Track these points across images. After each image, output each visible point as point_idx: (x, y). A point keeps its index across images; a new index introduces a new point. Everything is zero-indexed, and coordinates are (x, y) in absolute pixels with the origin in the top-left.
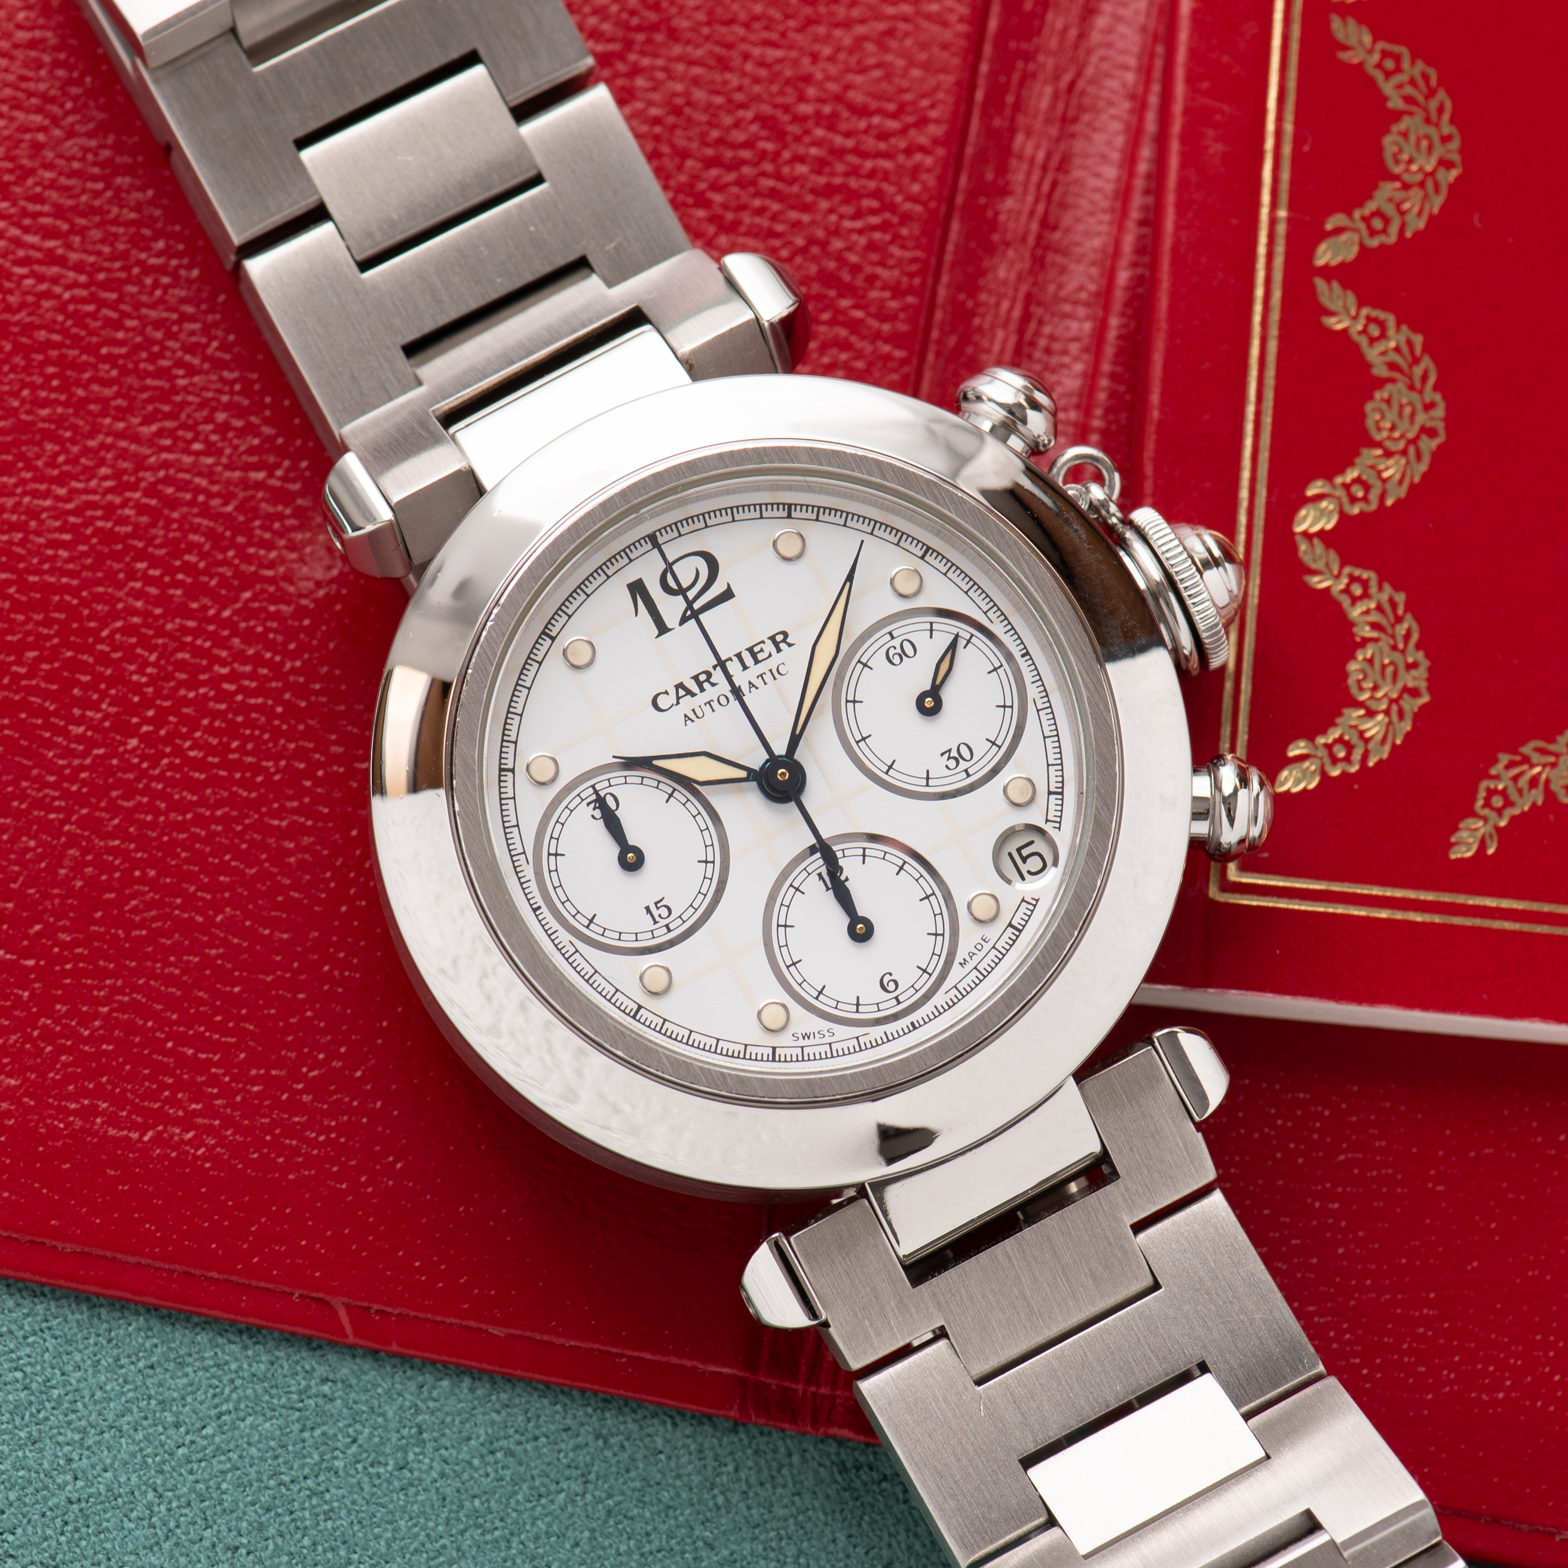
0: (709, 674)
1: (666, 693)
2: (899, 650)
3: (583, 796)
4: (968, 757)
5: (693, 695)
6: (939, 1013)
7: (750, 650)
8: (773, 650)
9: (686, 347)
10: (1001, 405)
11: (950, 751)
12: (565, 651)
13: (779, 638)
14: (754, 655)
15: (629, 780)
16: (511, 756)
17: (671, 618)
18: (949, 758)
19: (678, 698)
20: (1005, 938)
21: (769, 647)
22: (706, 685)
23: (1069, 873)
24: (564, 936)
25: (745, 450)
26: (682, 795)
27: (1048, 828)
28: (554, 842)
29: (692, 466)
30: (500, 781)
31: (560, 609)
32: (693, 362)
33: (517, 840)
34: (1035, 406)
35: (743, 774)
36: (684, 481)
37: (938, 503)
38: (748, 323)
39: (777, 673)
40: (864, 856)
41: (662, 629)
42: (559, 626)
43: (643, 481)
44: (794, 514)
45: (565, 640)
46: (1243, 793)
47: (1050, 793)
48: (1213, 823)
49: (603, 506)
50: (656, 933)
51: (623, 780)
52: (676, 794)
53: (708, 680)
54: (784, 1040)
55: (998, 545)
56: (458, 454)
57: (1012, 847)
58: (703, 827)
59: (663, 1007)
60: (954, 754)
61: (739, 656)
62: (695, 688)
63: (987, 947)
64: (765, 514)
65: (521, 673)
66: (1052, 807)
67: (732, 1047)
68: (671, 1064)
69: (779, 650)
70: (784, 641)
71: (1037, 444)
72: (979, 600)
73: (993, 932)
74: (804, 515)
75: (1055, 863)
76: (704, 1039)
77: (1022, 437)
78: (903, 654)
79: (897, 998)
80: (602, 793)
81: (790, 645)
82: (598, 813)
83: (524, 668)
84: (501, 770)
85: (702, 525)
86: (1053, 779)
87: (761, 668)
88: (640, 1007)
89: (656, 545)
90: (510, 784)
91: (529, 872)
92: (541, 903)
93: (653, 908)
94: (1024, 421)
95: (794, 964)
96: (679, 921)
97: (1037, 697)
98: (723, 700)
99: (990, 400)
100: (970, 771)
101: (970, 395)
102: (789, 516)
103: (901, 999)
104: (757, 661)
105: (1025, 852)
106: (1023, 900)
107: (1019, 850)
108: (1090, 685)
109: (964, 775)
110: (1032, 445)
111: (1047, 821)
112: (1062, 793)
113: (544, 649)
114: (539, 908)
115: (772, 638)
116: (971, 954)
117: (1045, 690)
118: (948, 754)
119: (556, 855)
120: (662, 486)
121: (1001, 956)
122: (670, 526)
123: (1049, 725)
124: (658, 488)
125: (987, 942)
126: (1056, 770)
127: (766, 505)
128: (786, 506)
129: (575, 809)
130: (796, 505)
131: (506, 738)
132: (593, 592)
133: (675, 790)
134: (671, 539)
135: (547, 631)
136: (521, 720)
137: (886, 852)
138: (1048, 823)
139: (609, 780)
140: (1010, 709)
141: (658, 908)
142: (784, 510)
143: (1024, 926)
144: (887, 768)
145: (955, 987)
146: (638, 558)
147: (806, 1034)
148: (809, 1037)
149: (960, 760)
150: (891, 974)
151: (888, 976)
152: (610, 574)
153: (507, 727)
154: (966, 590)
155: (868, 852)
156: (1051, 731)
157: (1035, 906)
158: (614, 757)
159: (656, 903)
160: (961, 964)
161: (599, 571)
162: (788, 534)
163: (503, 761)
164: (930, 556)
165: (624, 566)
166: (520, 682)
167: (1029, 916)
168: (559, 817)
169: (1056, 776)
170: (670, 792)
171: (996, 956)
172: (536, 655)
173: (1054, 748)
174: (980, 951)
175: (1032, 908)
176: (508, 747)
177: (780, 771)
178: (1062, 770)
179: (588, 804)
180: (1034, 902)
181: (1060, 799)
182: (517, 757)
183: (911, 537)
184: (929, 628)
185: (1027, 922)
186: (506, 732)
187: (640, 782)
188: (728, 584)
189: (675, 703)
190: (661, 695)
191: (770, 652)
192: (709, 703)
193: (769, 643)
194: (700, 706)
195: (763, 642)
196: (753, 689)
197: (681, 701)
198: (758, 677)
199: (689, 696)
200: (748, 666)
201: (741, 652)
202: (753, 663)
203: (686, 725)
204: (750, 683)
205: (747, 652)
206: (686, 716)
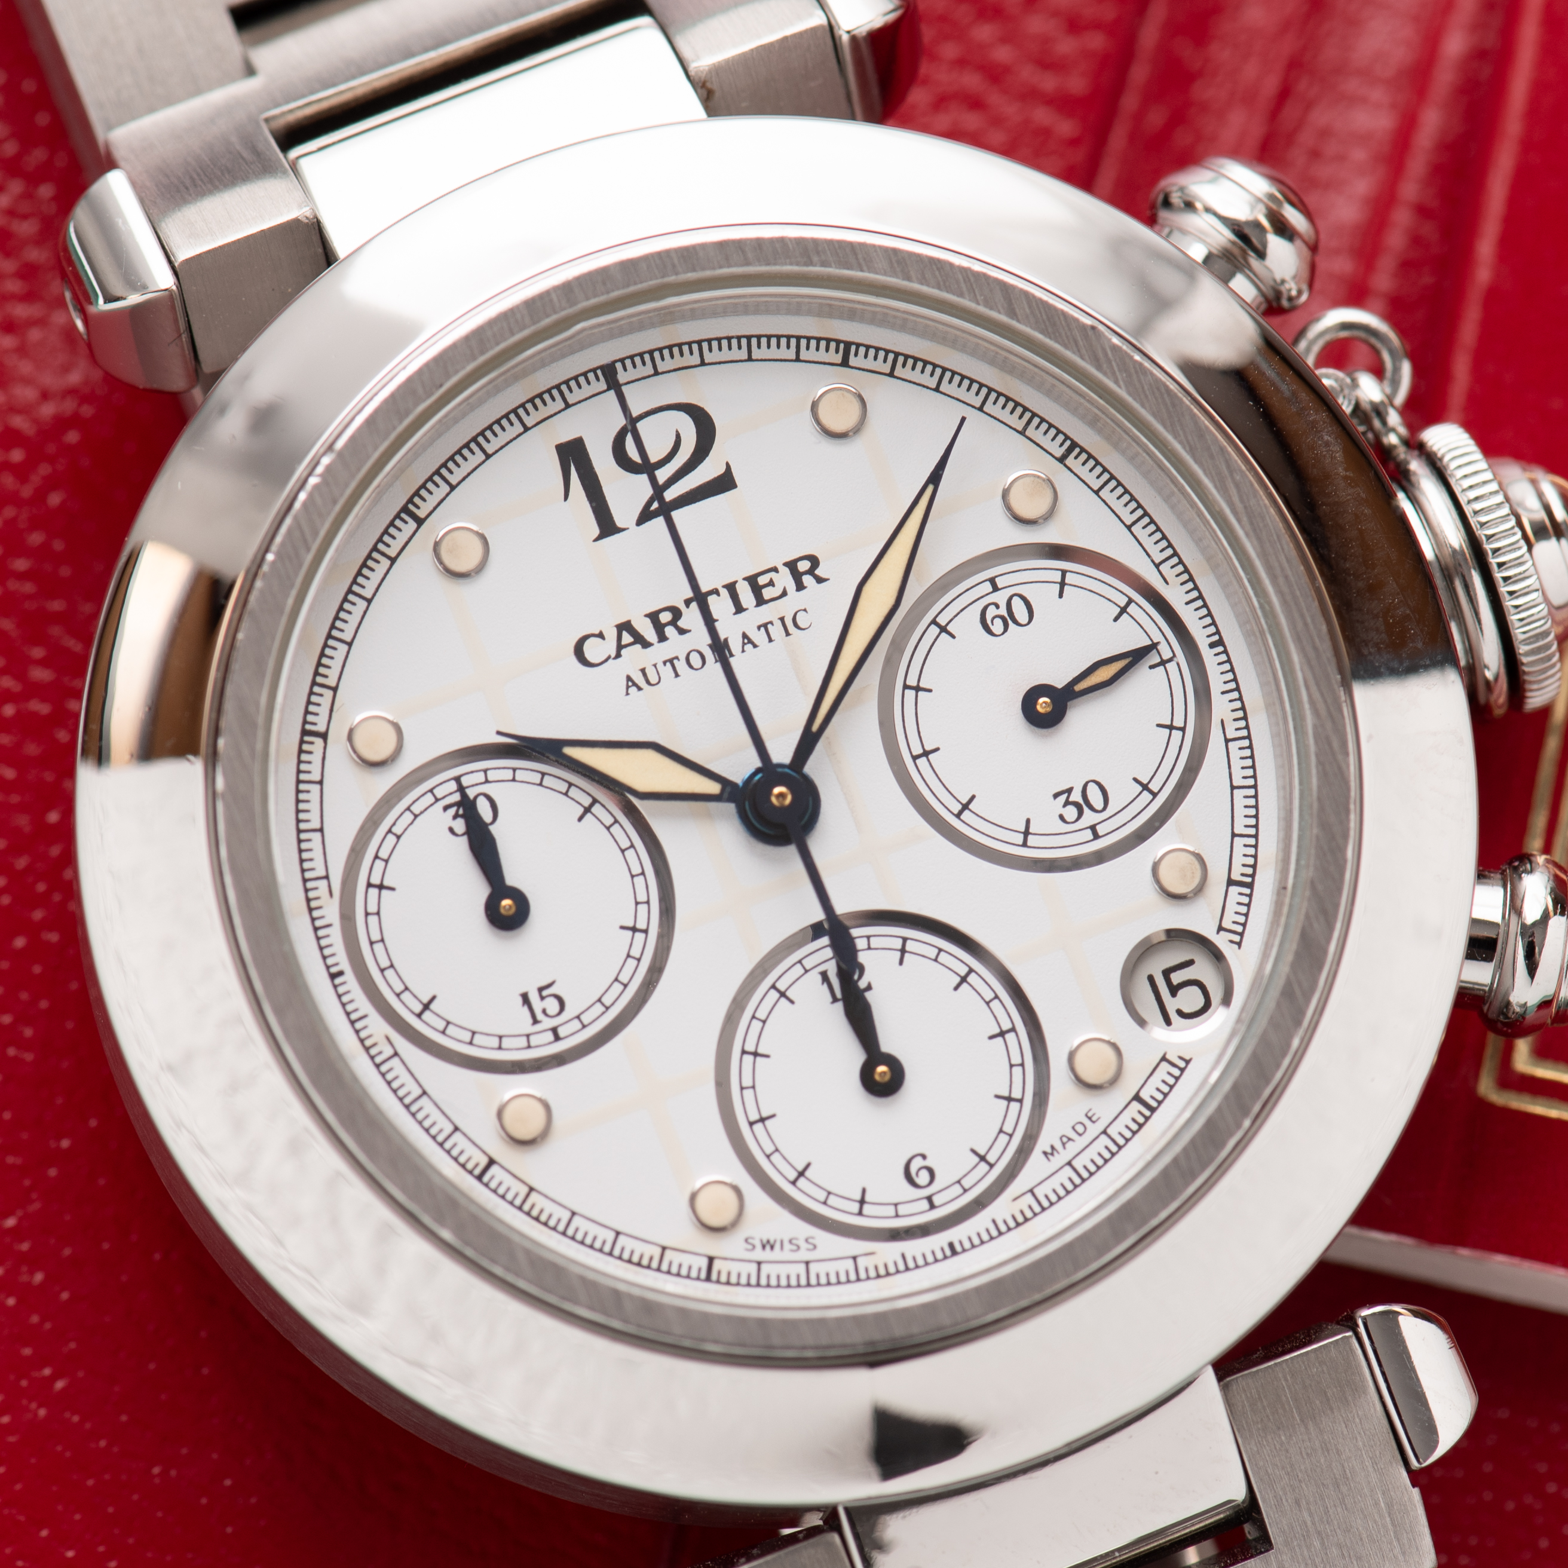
0: (676, 613)
1: (601, 635)
2: (1003, 611)
3: (439, 792)
4: (1098, 802)
5: (646, 644)
6: (998, 1232)
7: (752, 580)
8: (791, 585)
9: (703, 61)
10: (1224, 220)
11: (1069, 791)
12: (437, 545)
13: (804, 566)
14: (757, 590)
15: (519, 775)
16: (324, 710)
17: (624, 511)
18: (1067, 803)
19: (620, 647)
20: (1126, 1118)
21: (784, 579)
22: (670, 631)
23: (1246, 1022)
24: (377, 1027)
25: (782, 240)
26: (608, 809)
27: (1221, 941)
28: (380, 865)
29: (689, 255)
30: (301, 751)
31: (437, 472)
32: (714, 85)
33: (317, 854)
34: (1283, 229)
35: (714, 788)
36: (672, 279)
37: (1099, 368)
38: (814, 30)
39: (791, 625)
40: (903, 951)
41: (607, 527)
42: (432, 501)
44: (853, 361)
45: (438, 527)
46: (1557, 924)
47: (1231, 882)
48: (1500, 967)
49: (531, 304)
50: (534, 1041)
51: (509, 774)
52: (597, 809)
53: (673, 623)
54: (730, 1247)
55: (1192, 451)
56: (299, 194)
57: (1156, 966)
58: (637, 870)
59: (532, 1166)
60: (1076, 796)
61: (731, 588)
62: (650, 634)
63: (1094, 1130)
64: (804, 355)
65: (359, 573)
66: (1231, 907)
67: (639, 1248)
68: (530, 1263)
69: (800, 587)
70: (811, 572)
71: (1278, 294)
72: (1148, 543)
73: (1106, 1106)
74: (869, 363)
75: (1227, 1001)
76: (594, 1230)
77: (1254, 279)
78: (1009, 619)
79: (929, 1199)
80: (471, 793)
81: (820, 580)
82: (460, 825)
83: (364, 565)
84: (305, 732)
85: (695, 360)
86: (1238, 860)
87: (767, 613)
88: (491, 1162)
89: (613, 384)
90: (317, 758)
91: (330, 912)
92: (345, 965)
93: (534, 997)
94: (1261, 255)
95: (762, 1120)
96: (576, 1025)
97: (1229, 717)
98: (695, 660)
99: (1208, 210)
100: (1101, 830)
101: (1176, 199)
102: (845, 363)
103: (937, 1200)
104: (760, 601)
105: (1177, 978)
106: (1164, 1059)
107: (1167, 973)
108: (1321, 706)
109: (1089, 834)
110: (1271, 294)
111: (1220, 929)
112: (1250, 886)
113: (402, 538)
114: (341, 973)
115: (792, 565)
116: (1065, 1140)
117: (1243, 708)
118: (1066, 795)
119: (381, 887)
120: (635, 284)
121: (1114, 1149)
122: (641, 355)
123: (1243, 768)
124: (628, 286)
125: (1094, 1122)
126: (1245, 846)
127: (809, 339)
128: (842, 346)
129: (422, 813)
130: (858, 345)
131: (319, 679)
132: (497, 451)
133: (595, 801)
134: (640, 376)
135: (411, 507)
136: (348, 652)
137: (940, 950)
138: (1222, 933)
139: (485, 771)
140: (1180, 733)
141: (542, 998)
142: (837, 351)
143: (1160, 1103)
144: (960, 807)
145: (1031, 1191)
146: (580, 402)
147: (768, 1242)
148: (772, 1247)
149: (1085, 808)
150: (924, 1157)
151: (919, 1159)
152: (529, 425)
153: (324, 661)
154: (1128, 523)
155: (910, 946)
156: (1244, 778)
157: (1182, 1070)
158: (499, 733)
159: (541, 990)
160: (1045, 1153)
161: (512, 416)
162: (840, 392)
163: (310, 718)
164: (1076, 458)
165: (556, 414)
166: (355, 588)
167: (1171, 1087)
168: (394, 824)
169: (1245, 855)
170: (587, 804)
171: (1107, 1148)
172: (388, 546)
173: (1246, 807)
174: (1080, 1135)
175: (1177, 1072)
176: (321, 695)
177: (777, 790)
178: (1256, 846)
179: (446, 808)
180: (1182, 1064)
181: (1246, 895)
182: (334, 714)
183: (1047, 422)
184: (1059, 580)
185: (1166, 1095)
186: (322, 670)
187: (538, 782)
188: (728, 464)
189: (613, 655)
190: (592, 639)
191: (785, 589)
192: (671, 661)
193: (785, 572)
194: (655, 666)
195: (775, 570)
196: (749, 647)
197: (623, 652)
198: (759, 628)
199: (638, 646)
200: (745, 606)
201: (736, 582)
202: (754, 603)
203: (627, 694)
204: (745, 636)
205: (746, 583)
206: (629, 678)
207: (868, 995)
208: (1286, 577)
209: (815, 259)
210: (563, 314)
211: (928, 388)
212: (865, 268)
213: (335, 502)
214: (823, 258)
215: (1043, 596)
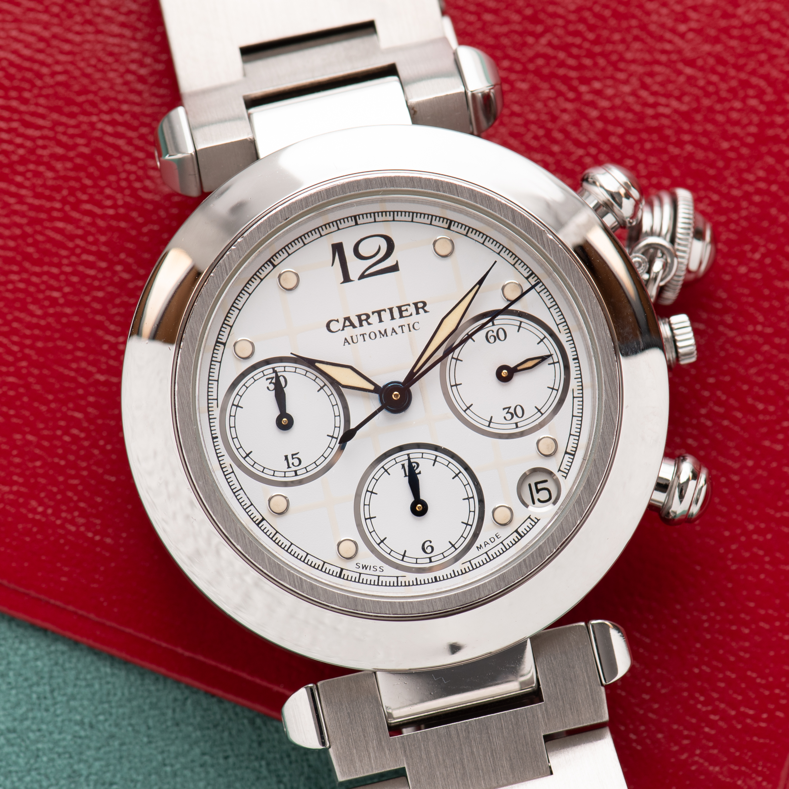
0: (368, 316)
1: (337, 321)
2: (495, 334)
3: (265, 373)
4: (520, 414)
5: (354, 327)
6: (455, 575)
7: (399, 308)
8: (414, 311)
9: (414, 100)
10: (607, 191)
11: (509, 408)
12: (280, 276)
13: (420, 305)
14: (401, 312)
15: (298, 370)
16: (226, 335)
17: (354, 273)
18: (508, 412)
19: (344, 326)
20: (510, 538)
21: (412, 309)
22: (364, 323)
23: (562, 510)
24: (227, 460)
26: (329, 389)
27: (559, 475)
28: (238, 397)
29: (392, 180)
30: (214, 349)
31: (284, 248)
32: (417, 109)
33: (215, 390)
34: (629, 197)
35: (372, 387)
36: (385, 189)
37: (544, 248)
38: (459, 94)
39: (412, 327)
40: (435, 461)
41: (347, 279)
42: (280, 259)
43: (358, 182)
44: (452, 228)
45: (282, 268)
46: (692, 483)
47: (566, 453)
48: (669, 495)
49: (327, 191)
50: (287, 474)
51: (294, 370)
52: (325, 388)
53: (366, 320)
54: (350, 565)
55: (575, 285)
56: (249, 129)
57: (532, 481)
58: (337, 414)
59: (279, 523)
60: (512, 410)
61: (391, 310)
62: (356, 323)
63: (498, 541)
64: (433, 223)
65: (248, 283)
66: (565, 462)
67: (315, 561)
68: (270, 564)
69: (418, 313)
70: (423, 308)
72: (555, 316)
73: (504, 532)
74: (458, 229)
75: (555, 503)
76: (299, 551)
77: (615, 215)
78: (497, 337)
79: (430, 558)
80: (279, 374)
81: (426, 311)
82: (272, 387)
83: (250, 280)
84: (217, 342)
85: (391, 218)
86: (570, 444)
87: (403, 321)
88: (263, 519)
89: (358, 223)
90: (220, 353)
91: (216, 413)
92: (219, 435)
93: (290, 458)
94: (620, 205)
95: (370, 518)
96: (304, 471)
97: (576, 388)
98: (373, 336)
99: (602, 186)
100: (519, 425)
101: (590, 179)
102: (449, 228)
103: (433, 559)
104: (401, 316)
105: (540, 486)
106: (529, 517)
107: (536, 484)
108: (609, 392)
109: (514, 426)
111: (559, 470)
112: (574, 455)
114: (217, 437)
115: (416, 304)
116: (486, 543)
117: (582, 386)
118: (508, 409)
119: (237, 406)
120: (370, 189)
121: (504, 550)
122: (370, 213)
123: (578, 409)
124: (367, 189)
125: (498, 538)
126: (574, 439)
127: (436, 217)
128: (449, 221)
129: (257, 380)
130: (455, 222)
131: (226, 322)
132: (308, 243)
133: (325, 385)
134: (369, 222)
135: (272, 260)
136: (239, 313)
137: (450, 462)
138: (560, 472)
139: (285, 367)
140: (556, 392)
141: (293, 458)
142: (447, 223)
143: (525, 534)
144: (466, 408)
145: (470, 561)
146: (344, 228)
147: (365, 566)
148: (366, 569)
149: (515, 415)
150: (431, 542)
151: (429, 542)
152: (323, 234)
153: (229, 315)
154: (549, 307)
155: (438, 459)
156: (578, 413)
157: (536, 523)
158: (291, 353)
159: (293, 455)
160: (477, 547)
161: (317, 230)
162: (445, 240)
163: (220, 336)
164: (533, 278)
165: (333, 232)
166: (245, 289)
167: (530, 529)
168: (246, 382)
169: (573, 443)
170: (322, 386)
171: (502, 549)
172: (261, 274)
173: (577, 424)
174: (492, 542)
175: (533, 524)
176: (226, 328)
177: (395, 393)
178: (578, 440)
179: (267, 379)
180: (536, 521)
181: (571, 459)
182: (229, 336)
183: (524, 263)
184: (519, 325)
185: (528, 532)
186: (227, 319)
187: (305, 374)
188: (397, 262)
189: (341, 329)
190: (334, 322)
191: (412, 313)
192: (363, 335)
193: (413, 306)
194: (357, 336)
195: (409, 305)
196: (394, 334)
197: (345, 328)
198: (399, 327)
199: (351, 327)
200: (395, 318)
201: (393, 308)
202: (399, 317)
203: (344, 345)
204: (393, 329)
205: (397, 308)
206: (346, 339)
207: (418, 476)
208: (604, 340)
209: (441, 189)
210: (340, 196)
211: (479, 242)
212: (460, 196)
213: (240, 257)
214: (444, 189)
215: (511, 330)
